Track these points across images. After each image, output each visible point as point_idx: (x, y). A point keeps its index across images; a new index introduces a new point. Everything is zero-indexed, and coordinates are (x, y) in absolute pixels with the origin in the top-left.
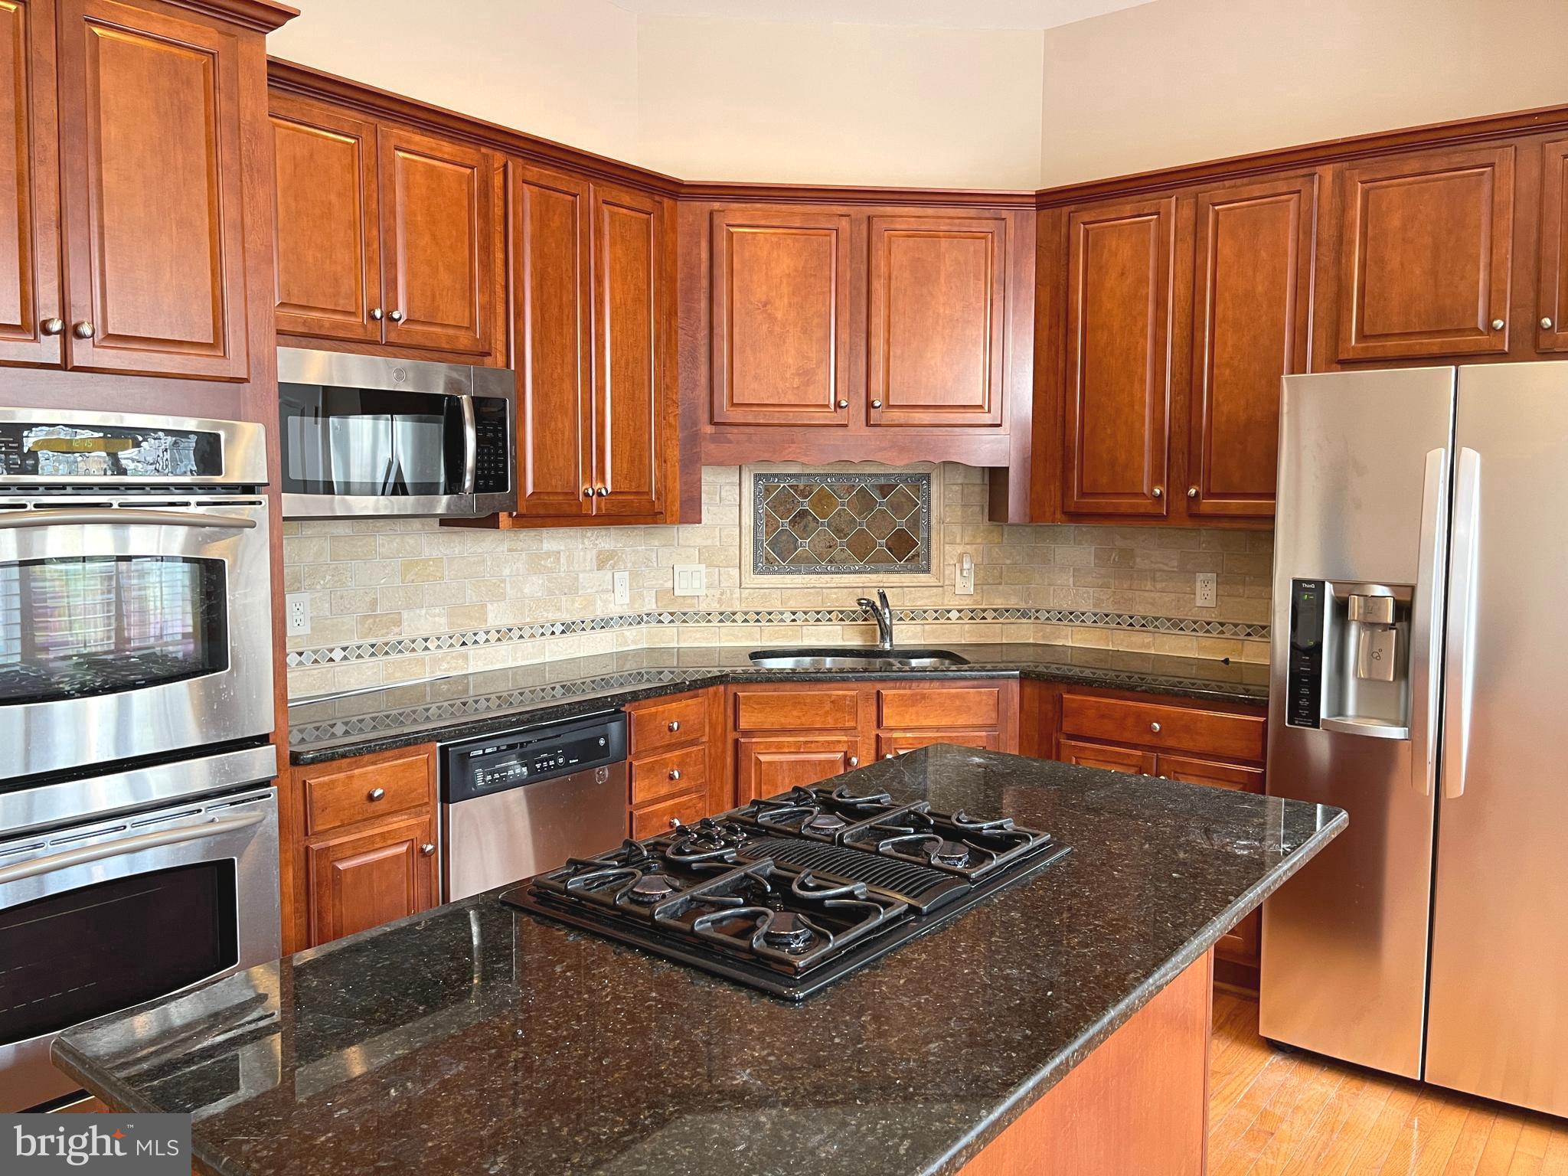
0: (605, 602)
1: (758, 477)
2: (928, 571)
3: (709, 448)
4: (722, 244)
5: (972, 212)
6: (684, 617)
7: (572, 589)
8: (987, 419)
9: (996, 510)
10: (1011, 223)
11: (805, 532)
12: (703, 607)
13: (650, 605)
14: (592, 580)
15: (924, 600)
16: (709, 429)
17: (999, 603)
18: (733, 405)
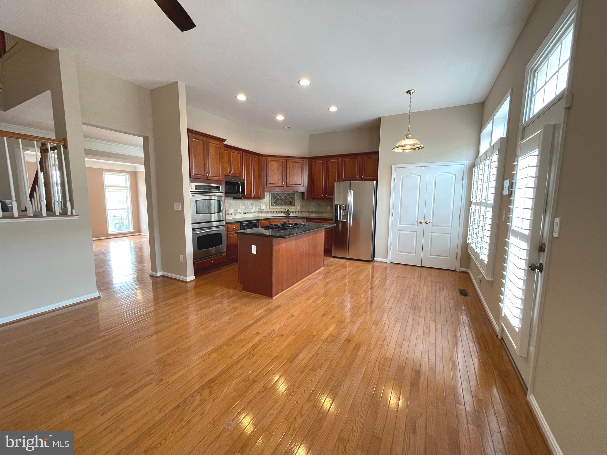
0: (252, 210)
1: (272, 193)
2: (294, 206)
3: (266, 189)
4: (268, 163)
5: (300, 159)
6: (261, 212)
7: (248, 208)
8: (302, 186)
9: (303, 198)
10: (305, 161)
11: (278, 201)
12: (264, 211)
13: (257, 210)
14: (250, 207)
15: (294, 210)
16: (266, 187)
17: (304, 210)
18: (269, 183)
